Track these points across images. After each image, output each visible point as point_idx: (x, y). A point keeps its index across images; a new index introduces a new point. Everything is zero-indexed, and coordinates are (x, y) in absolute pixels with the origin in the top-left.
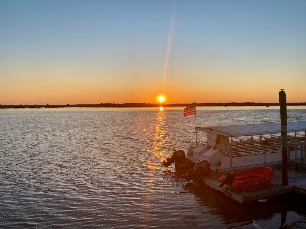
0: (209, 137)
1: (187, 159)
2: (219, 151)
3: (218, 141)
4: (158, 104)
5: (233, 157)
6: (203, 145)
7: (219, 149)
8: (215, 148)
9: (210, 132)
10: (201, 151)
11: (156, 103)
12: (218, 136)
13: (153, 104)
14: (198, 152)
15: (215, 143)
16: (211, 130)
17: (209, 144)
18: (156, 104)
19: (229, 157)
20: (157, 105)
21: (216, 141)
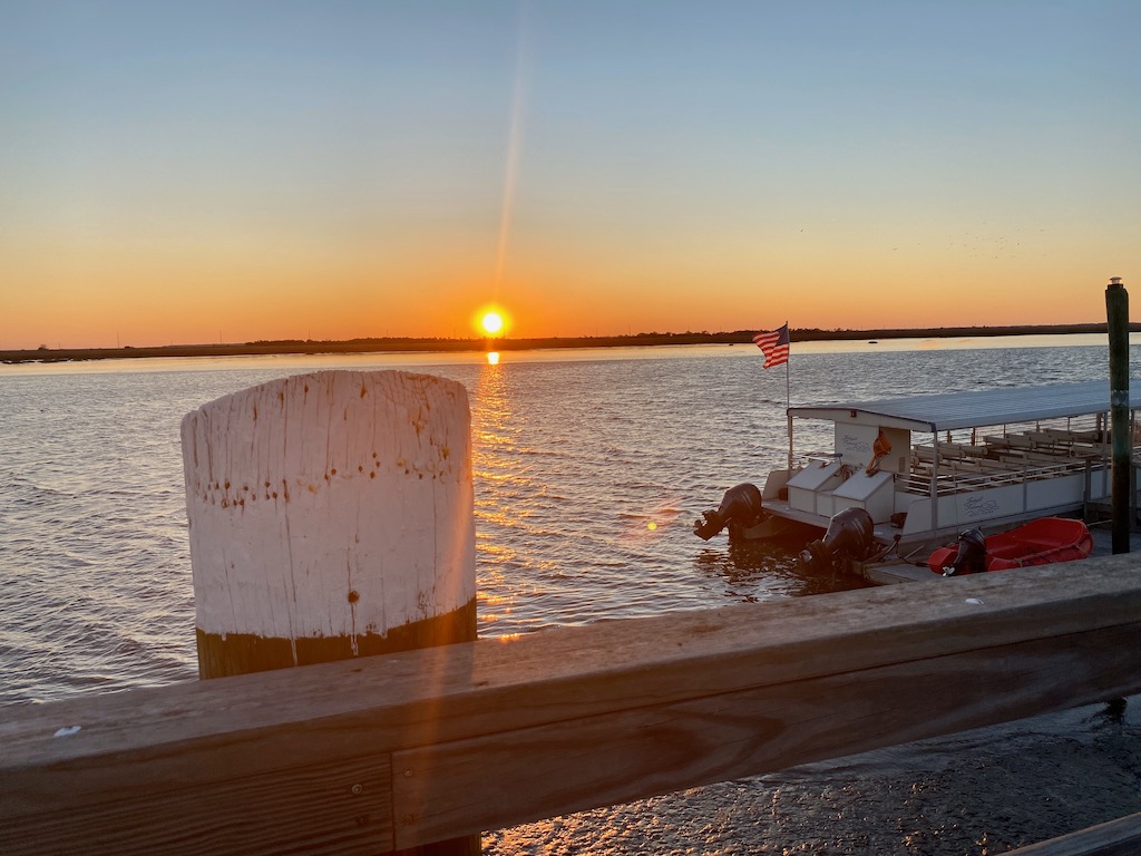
0: (842, 439)
1: (769, 512)
2: (887, 480)
3: (881, 449)
4: (480, 340)
5: (940, 495)
6: (824, 465)
7: (889, 474)
8: (871, 473)
9: (852, 420)
10: (821, 486)
11: (472, 338)
12: (882, 431)
13: (462, 340)
14: (813, 488)
15: (872, 454)
16: (854, 413)
17: (845, 461)
18: (475, 341)
19: (928, 495)
20: (479, 345)
21: (876, 448)
